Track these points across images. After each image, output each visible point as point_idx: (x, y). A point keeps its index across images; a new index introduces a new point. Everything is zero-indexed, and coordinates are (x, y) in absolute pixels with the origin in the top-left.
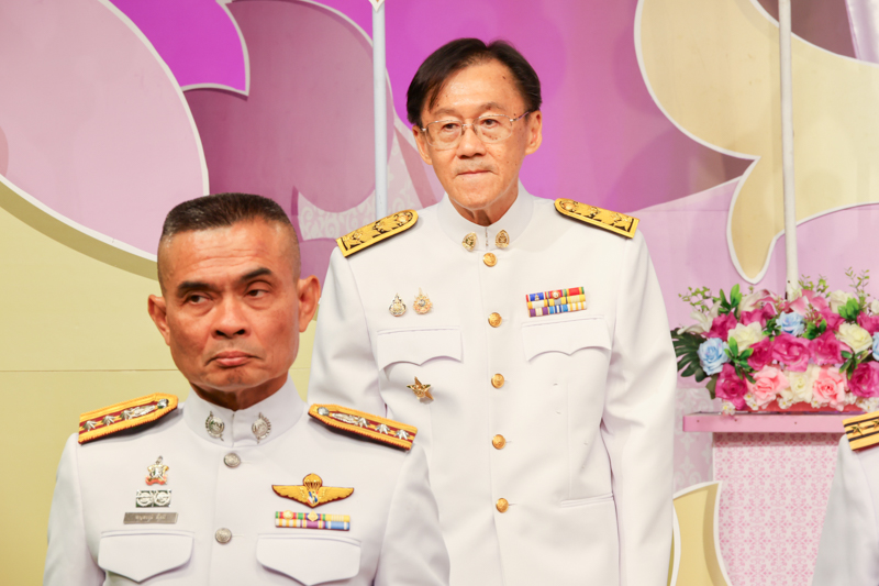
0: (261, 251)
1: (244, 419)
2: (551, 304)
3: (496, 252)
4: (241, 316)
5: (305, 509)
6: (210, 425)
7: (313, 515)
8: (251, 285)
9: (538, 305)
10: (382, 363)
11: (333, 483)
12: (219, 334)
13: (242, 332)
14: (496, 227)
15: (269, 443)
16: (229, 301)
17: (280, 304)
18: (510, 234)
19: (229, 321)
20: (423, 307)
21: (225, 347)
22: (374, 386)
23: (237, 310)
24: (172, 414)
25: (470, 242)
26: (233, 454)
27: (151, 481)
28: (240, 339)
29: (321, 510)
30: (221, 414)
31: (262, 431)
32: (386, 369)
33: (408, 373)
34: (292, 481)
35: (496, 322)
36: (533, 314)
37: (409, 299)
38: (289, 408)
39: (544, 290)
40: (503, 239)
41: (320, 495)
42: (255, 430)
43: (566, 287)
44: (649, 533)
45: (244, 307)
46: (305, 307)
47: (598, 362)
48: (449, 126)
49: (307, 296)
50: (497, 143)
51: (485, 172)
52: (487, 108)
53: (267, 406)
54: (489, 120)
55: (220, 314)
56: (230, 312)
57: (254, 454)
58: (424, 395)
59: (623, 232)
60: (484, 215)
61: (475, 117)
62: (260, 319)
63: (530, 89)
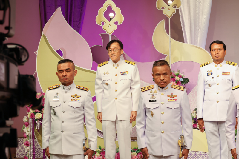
0: (69, 66)
1: (67, 87)
2: (124, 73)
3: (117, 67)
4: (66, 74)
5: (75, 98)
6: (63, 88)
7: (76, 99)
8: (67, 70)
9: (122, 73)
10: (102, 80)
11: (78, 95)
12: (63, 76)
13: (66, 76)
14: (117, 64)
15: (71, 90)
16: (64, 72)
17: (70, 73)
18: (119, 64)
19: (64, 74)
20: (108, 73)
21: (64, 78)
22: (102, 83)
23: (65, 73)
24: (59, 87)
25: (114, 65)
26: (66, 92)
27: (56, 95)
28: (66, 77)
29: (77, 99)
30: (65, 87)
31: (70, 89)
32: (103, 81)
33: (105, 82)
34: (73, 95)
35: (116, 75)
36: (121, 74)
37: (106, 73)
38: (73, 86)
39: (123, 71)
40: (118, 65)
41: (77, 97)
42: (69, 89)
43: (126, 71)
45: (66, 73)
46: (75, 73)
47: (129, 81)
48: (111, 50)
49: (75, 72)
50: (116, 53)
51: (115, 56)
52: (115, 48)
53: (71, 86)
54: (115, 50)
55: (63, 74)
56: (64, 73)
57: (69, 91)
58: (107, 84)
59: (133, 65)
60: (115, 62)
61: (114, 49)
62: (68, 74)
63: (121, 46)
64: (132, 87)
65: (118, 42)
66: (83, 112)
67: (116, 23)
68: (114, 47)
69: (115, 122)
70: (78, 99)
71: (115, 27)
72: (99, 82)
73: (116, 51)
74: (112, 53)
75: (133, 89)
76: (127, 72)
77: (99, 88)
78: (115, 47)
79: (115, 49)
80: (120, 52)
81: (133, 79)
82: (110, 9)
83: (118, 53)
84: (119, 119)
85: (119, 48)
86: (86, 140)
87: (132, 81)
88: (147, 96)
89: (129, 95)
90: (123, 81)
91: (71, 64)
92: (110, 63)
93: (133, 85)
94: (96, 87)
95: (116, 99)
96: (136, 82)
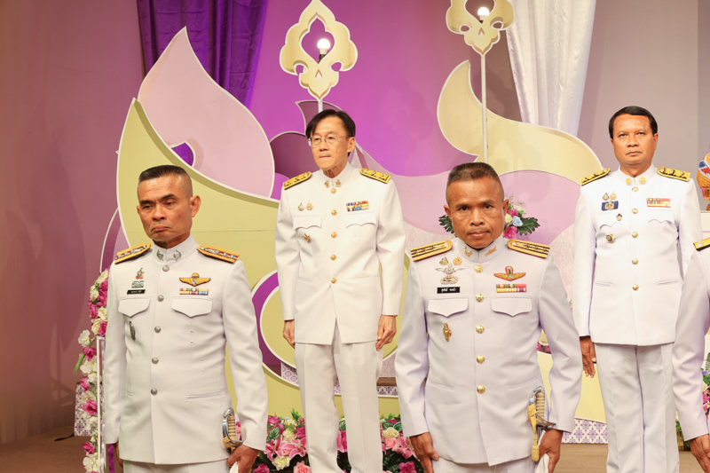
0: (171, 186)
1: (169, 253)
2: (355, 207)
3: (336, 188)
4: (163, 213)
5: (191, 287)
6: (159, 255)
7: (194, 289)
8: (167, 200)
9: (351, 207)
10: (295, 227)
11: (203, 276)
12: (155, 219)
13: (163, 218)
14: (335, 179)
15: (181, 262)
16: (158, 206)
17: (177, 207)
18: (341, 181)
19: (158, 214)
20: (309, 208)
21: (157, 224)
22: (294, 236)
23: (161, 210)
24: (148, 251)
25: (327, 184)
26: (166, 266)
27: (137, 277)
28: (162, 221)
29: (197, 287)
30: (162, 251)
31: (177, 257)
32: (297, 229)
33: (303, 231)
34: (187, 275)
35: (334, 213)
36: (349, 210)
37: (304, 205)
38: (189, 247)
39: (353, 202)
40: (338, 183)
41: (198, 281)
42: (175, 256)
43: (361, 201)
44: (394, 290)
45: (164, 209)
46: (194, 208)
47: (372, 229)
48: (317, 139)
49: (195, 203)
50: (333, 146)
51: (329, 156)
52: (331, 133)
53: (180, 247)
54: (331, 138)
55: (156, 211)
56: (159, 211)
57: (174, 265)
58: (308, 239)
59: (383, 181)
60: (331, 173)
61: (326, 136)
62: (170, 213)
63: (350, 128)
64: (380, 245)
65: (341, 115)
66: (219, 329)
67: (336, 67)
68: (327, 131)
69: (330, 349)
70: (202, 288)
71: (334, 78)
72: (287, 233)
73: (332, 141)
74: (322, 147)
75: (385, 251)
76: (364, 203)
77: (287, 250)
78: (330, 130)
79: (330, 136)
80: (344, 146)
81: (383, 223)
82: (318, 29)
83: (338, 147)
84: (344, 339)
85: (342, 132)
86: (229, 417)
87: (379, 228)
88: (430, 274)
89: (374, 269)
90: (355, 230)
91: (180, 178)
92: (318, 177)
93: (383, 241)
94: (279, 246)
95: (334, 282)
96: (394, 233)
